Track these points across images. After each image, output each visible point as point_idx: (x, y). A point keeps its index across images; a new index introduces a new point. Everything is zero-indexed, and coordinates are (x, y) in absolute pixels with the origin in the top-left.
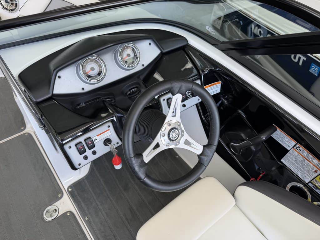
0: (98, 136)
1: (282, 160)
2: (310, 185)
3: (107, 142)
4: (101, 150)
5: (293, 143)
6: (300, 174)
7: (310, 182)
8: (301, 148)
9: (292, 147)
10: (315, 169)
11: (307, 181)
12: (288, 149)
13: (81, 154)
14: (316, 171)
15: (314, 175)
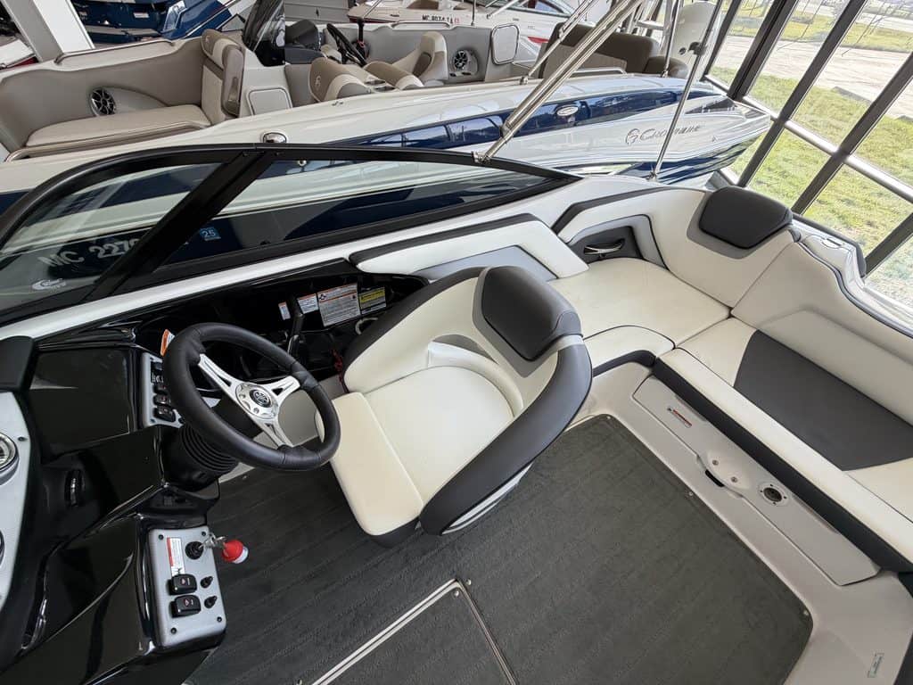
0: (171, 565)
1: (325, 325)
2: (364, 312)
3: (193, 551)
4: (205, 567)
5: (313, 298)
6: (349, 316)
7: (361, 310)
8: (324, 294)
9: (316, 303)
10: (351, 296)
11: (358, 313)
12: (316, 308)
13: (199, 610)
14: (354, 297)
15: (357, 302)
